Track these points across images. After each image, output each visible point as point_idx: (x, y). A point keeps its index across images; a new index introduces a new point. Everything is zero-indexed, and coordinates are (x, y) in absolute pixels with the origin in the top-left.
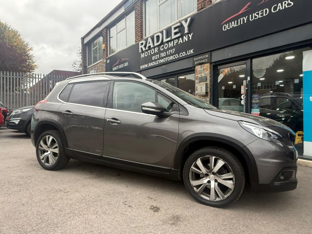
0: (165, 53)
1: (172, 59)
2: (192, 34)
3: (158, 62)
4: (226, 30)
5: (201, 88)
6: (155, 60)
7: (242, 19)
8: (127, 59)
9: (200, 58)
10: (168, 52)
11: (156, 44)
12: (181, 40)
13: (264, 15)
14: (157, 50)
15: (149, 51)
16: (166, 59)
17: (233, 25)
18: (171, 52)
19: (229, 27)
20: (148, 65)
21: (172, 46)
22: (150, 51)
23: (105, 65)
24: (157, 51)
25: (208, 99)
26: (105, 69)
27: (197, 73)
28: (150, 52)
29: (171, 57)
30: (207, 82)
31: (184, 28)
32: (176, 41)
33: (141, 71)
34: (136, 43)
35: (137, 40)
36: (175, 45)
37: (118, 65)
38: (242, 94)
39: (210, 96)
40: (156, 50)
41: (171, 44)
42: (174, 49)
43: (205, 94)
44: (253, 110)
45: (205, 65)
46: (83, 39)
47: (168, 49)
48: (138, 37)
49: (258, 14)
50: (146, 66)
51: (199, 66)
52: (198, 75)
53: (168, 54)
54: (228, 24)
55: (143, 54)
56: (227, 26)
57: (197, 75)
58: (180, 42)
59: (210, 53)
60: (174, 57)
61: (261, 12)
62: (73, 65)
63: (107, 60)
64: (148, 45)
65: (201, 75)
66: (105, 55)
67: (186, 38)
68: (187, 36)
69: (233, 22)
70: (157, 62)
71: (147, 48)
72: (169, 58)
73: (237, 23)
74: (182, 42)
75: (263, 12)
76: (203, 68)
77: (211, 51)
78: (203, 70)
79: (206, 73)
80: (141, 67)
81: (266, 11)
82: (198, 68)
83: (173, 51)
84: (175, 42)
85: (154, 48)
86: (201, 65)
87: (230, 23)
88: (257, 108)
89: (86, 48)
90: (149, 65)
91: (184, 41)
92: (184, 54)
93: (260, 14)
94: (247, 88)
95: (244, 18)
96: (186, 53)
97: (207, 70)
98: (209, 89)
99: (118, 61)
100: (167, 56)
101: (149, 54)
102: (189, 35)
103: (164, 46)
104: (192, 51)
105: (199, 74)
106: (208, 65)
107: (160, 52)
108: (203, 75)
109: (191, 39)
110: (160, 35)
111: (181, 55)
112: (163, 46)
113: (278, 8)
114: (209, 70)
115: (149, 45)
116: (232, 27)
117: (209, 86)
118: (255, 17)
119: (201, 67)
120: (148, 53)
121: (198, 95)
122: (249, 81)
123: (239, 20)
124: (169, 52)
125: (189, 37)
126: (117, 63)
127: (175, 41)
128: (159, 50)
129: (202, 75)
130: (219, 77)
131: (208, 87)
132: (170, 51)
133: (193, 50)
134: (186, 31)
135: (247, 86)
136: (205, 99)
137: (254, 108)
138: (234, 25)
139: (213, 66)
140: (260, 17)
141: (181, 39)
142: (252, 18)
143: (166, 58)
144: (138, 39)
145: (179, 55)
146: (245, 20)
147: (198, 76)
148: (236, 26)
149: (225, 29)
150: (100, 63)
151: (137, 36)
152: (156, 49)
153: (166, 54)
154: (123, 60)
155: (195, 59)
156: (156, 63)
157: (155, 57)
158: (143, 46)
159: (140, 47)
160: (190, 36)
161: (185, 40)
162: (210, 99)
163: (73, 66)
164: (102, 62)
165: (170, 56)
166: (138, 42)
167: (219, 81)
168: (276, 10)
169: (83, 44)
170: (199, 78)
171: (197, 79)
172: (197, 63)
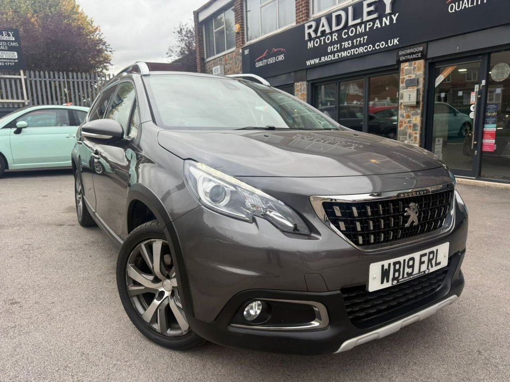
0: (350, 41)
1: (362, 52)
2: (397, 14)
3: (338, 55)
4: (453, 11)
5: (410, 95)
6: (333, 53)
8: (282, 50)
9: (408, 51)
10: (355, 41)
11: (335, 28)
12: (379, 23)
14: (337, 37)
15: (322, 39)
16: (351, 52)
17: (465, 4)
18: (360, 41)
19: (458, 8)
20: (320, 60)
21: (363, 31)
22: (324, 37)
23: (240, 58)
24: (336, 39)
25: (419, 111)
26: (241, 64)
27: (403, 73)
28: (324, 40)
29: (360, 48)
30: (419, 87)
31: (385, 5)
32: (370, 25)
33: (307, 69)
34: (299, 24)
35: (300, 19)
36: (368, 30)
37: (266, 58)
38: (471, 103)
39: (423, 107)
40: (334, 37)
41: (360, 29)
42: (366, 37)
43: (415, 103)
44: (486, 126)
45: (417, 62)
46: (197, 14)
47: (356, 36)
48: (302, 14)
50: (317, 61)
51: (407, 64)
52: (405, 77)
53: (355, 44)
54: (457, 3)
55: (310, 43)
56: (455, 6)
57: (402, 76)
58: (376, 25)
59: (425, 45)
60: (366, 49)
62: (167, 53)
63: (243, 49)
64: (321, 29)
65: (409, 77)
66: (240, 41)
67: (386, 21)
68: (388, 17)
69: (466, 1)
70: (336, 56)
71: (319, 34)
72: (357, 51)
73: (472, 3)
74: (379, 26)
76: (413, 66)
77: (427, 42)
78: (414, 69)
79: (418, 73)
80: (308, 63)
82: (405, 66)
83: (364, 39)
84: (368, 27)
85: (331, 33)
86: (411, 62)
87: (461, 2)
88: (493, 123)
89: (202, 28)
90: (322, 59)
91: (384, 25)
92: (382, 45)
94: (479, 96)
96: (387, 43)
97: (419, 70)
98: (421, 96)
99: (265, 53)
100: (353, 47)
101: (322, 43)
102: (393, 16)
103: (348, 31)
104: (396, 41)
105: (406, 75)
106: (422, 62)
107: (340, 40)
108: (413, 76)
109: (395, 22)
110: (343, 14)
111: (378, 46)
112: (346, 31)
114: (422, 69)
115: (323, 29)
116: (463, 8)
119: (410, 65)
120: (321, 41)
121: (404, 106)
122: (483, 86)
124: (357, 41)
125: (391, 20)
126: (264, 55)
127: (368, 24)
128: (340, 36)
129: (411, 77)
130: (437, 79)
131: (420, 94)
132: (359, 39)
133: (398, 39)
134: (388, 10)
135: (480, 93)
136: (414, 111)
137: (488, 123)
139: (430, 64)
141: (378, 21)
143: (352, 50)
144: (302, 18)
145: (374, 47)
147: (404, 78)
148: (470, 6)
149: (451, 10)
150: (230, 54)
151: (299, 13)
152: (335, 35)
153: (353, 43)
154: (275, 50)
155: (401, 53)
156: (334, 57)
157: (332, 47)
158: (311, 31)
159: (307, 31)
160: (394, 18)
161: (385, 23)
162: (423, 111)
163: (168, 55)
164: (234, 53)
165: (358, 46)
166: (302, 23)
167: (437, 84)
169: (198, 22)
170: (406, 80)
171: (402, 83)
172: (404, 58)
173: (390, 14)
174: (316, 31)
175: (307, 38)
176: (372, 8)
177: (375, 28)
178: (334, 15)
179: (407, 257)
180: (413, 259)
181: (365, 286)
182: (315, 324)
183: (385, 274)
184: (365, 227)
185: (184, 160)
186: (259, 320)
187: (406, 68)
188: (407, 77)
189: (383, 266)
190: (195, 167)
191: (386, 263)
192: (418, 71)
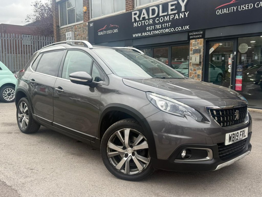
0: (160, 25)
1: (168, 32)
3: (153, 33)
4: (219, 14)
5: (196, 58)
6: (150, 31)
7: (232, 8)
8: (117, 26)
9: (195, 33)
10: (163, 25)
11: (151, 16)
13: (250, 8)
15: (143, 22)
18: (166, 25)
19: (221, 12)
20: (142, 34)
21: (168, 20)
23: (87, 28)
24: (152, 23)
25: (201, 67)
27: (192, 45)
29: (166, 30)
30: (200, 54)
31: (181, 6)
33: (133, 39)
34: (127, 12)
35: (128, 8)
36: (171, 19)
38: (229, 64)
39: (203, 65)
40: (150, 22)
41: (167, 19)
42: (170, 23)
43: (199, 63)
44: (237, 76)
45: (199, 40)
47: (164, 22)
49: (245, 6)
50: (140, 35)
51: (194, 40)
52: (193, 48)
55: (135, 24)
56: (220, 11)
57: (191, 47)
58: (176, 17)
60: (170, 30)
61: (247, 6)
63: (89, 23)
64: (142, 16)
66: (87, 18)
67: (182, 15)
69: (225, 9)
70: (152, 33)
71: (141, 19)
72: (164, 31)
73: (229, 11)
74: (178, 18)
75: (249, 5)
77: (205, 29)
78: (197, 44)
79: (200, 46)
80: (134, 36)
81: (251, 5)
82: (193, 42)
83: (169, 24)
84: (171, 17)
85: (149, 19)
87: (223, 10)
91: (180, 17)
92: (180, 29)
93: (246, 7)
94: (233, 61)
95: (234, 7)
96: (182, 28)
97: (201, 44)
98: (202, 59)
100: (162, 28)
101: (143, 25)
103: (159, 19)
104: (187, 27)
106: (202, 40)
107: (154, 24)
108: (197, 48)
109: (187, 16)
110: (156, 8)
111: (177, 29)
113: (260, 5)
115: (144, 16)
116: (224, 13)
117: (202, 57)
118: (243, 8)
119: (196, 41)
121: (192, 64)
122: (235, 55)
123: (230, 8)
124: (164, 25)
125: (185, 15)
126: (104, 28)
127: (171, 16)
128: (154, 21)
129: (196, 48)
130: (210, 50)
133: (189, 26)
134: (183, 9)
135: (233, 58)
136: (198, 67)
138: (225, 11)
139: (207, 41)
140: (246, 9)
141: (177, 15)
142: (240, 9)
143: (162, 30)
144: (130, 8)
145: (175, 29)
146: (235, 9)
147: (192, 48)
148: (227, 12)
150: (79, 25)
151: (128, 5)
152: (151, 21)
153: (162, 26)
154: (112, 26)
155: (190, 34)
157: (149, 27)
158: (136, 16)
159: (133, 16)
160: (187, 14)
162: (203, 67)
164: (82, 25)
165: (165, 28)
166: (130, 11)
168: (259, 6)
170: (194, 50)
171: (191, 51)
172: (192, 37)
173: (184, 12)
174: (139, 17)
175: (133, 20)
176: (174, 7)
177: (175, 19)
178: (151, 9)
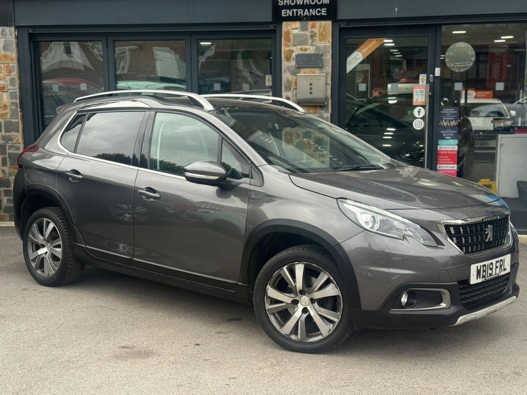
5: (311, 84)
9: (299, 1)
25: (327, 115)
27: (289, 41)
30: (323, 71)
38: (414, 104)
44: (441, 142)
45: (318, 23)
51: (297, 24)
52: (294, 48)
57: (287, 46)
65: (301, 49)
76: (310, 30)
78: (311, 36)
79: (321, 44)
82: (291, 29)
86: (304, 23)
88: (452, 138)
94: (430, 94)
97: (323, 38)
98: (329, 88)
105: (294, 45)
106: (328, 24)
108: (311, 50)
114: (329, 38)
117: (329, 81)
119: (304, 28)
122: (436, 77)
129: (306, 50)
130: (350, 59)
135: (431, 88)
137: (444, 138)
139: (340, 30)
147: (292, 51)
155: (282, 2)
162: (331, 114)
167: (350, 67)
170: (298, 56)
171: (288, 59)
172: (290, 13)
179: (489, 262)
180: (492, 264)
181: (468, 280)
182: (443, 305)
183: (478, 272)
184: (467, 241)
185: (336, 199)
186: (409, 304)
187: (296, 31)
188: (297, 50)
189: (477, 267)
190: (347, 203)
191: (479, 265)
192: (321, 41)
